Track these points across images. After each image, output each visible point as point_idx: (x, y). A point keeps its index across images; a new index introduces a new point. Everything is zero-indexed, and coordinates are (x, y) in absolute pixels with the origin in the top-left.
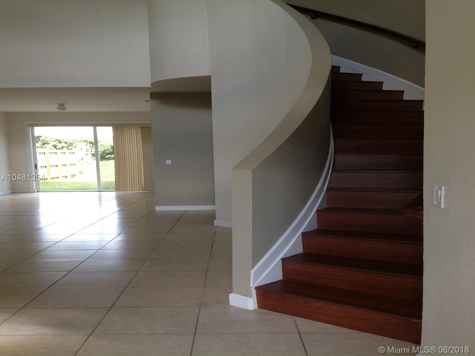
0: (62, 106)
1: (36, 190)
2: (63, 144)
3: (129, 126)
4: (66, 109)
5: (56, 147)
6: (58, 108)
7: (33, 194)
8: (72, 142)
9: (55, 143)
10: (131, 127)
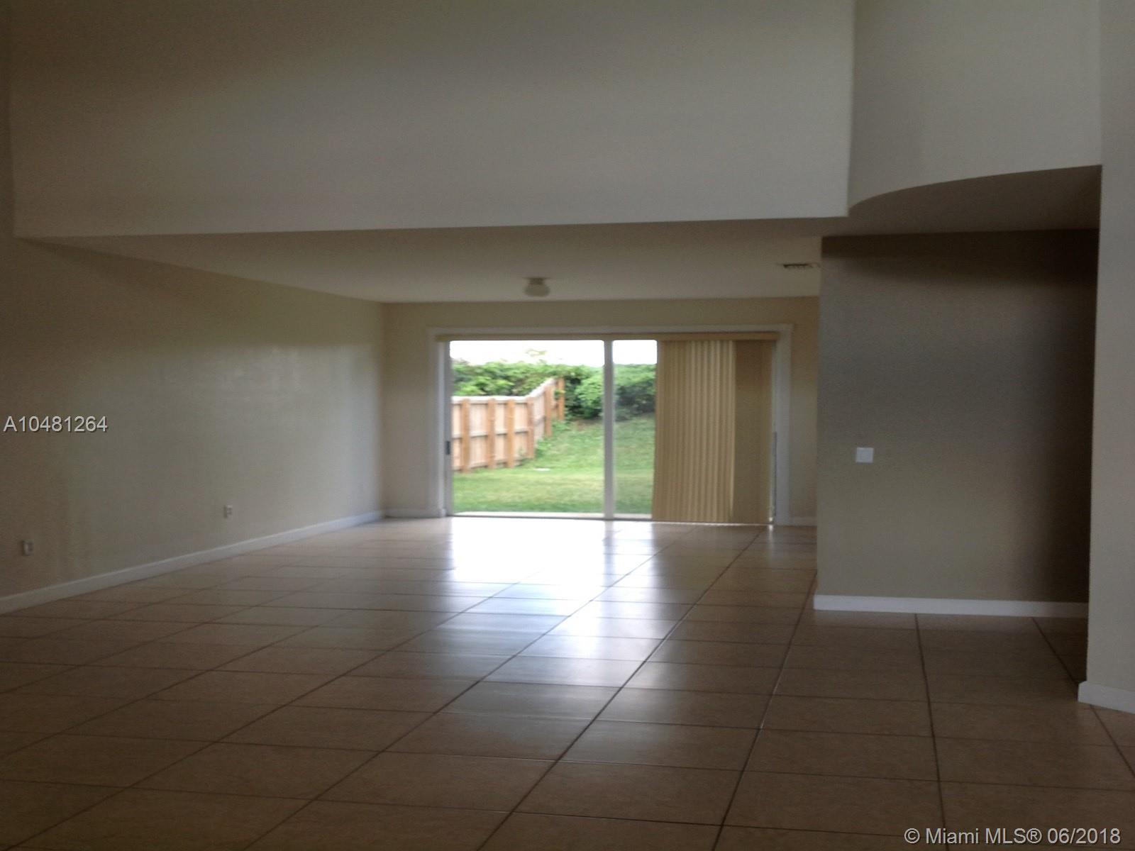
0: (537, 283)
1: (443, 512)
2: (502, 382)
3: (704, 338)
4: (546, 292)
5: (482, 390)
6: (529, 291)
7: (436, 521)
8: (521, 376)
9: (482, 379)
10: (709, 342)
